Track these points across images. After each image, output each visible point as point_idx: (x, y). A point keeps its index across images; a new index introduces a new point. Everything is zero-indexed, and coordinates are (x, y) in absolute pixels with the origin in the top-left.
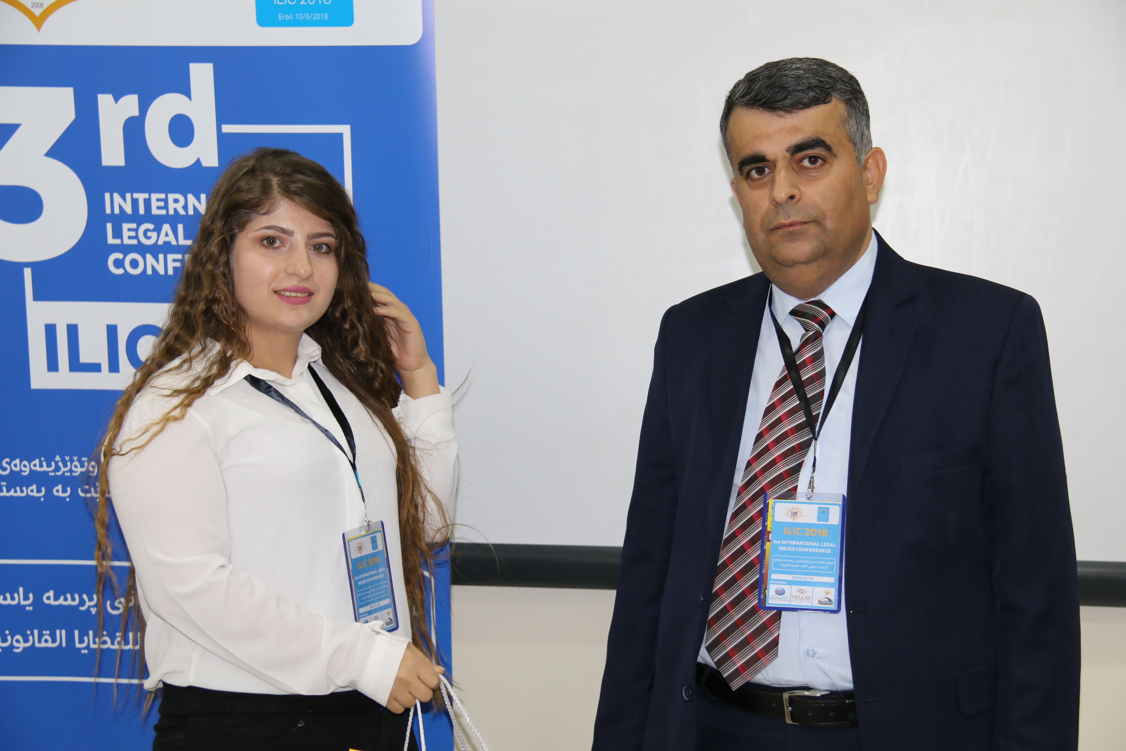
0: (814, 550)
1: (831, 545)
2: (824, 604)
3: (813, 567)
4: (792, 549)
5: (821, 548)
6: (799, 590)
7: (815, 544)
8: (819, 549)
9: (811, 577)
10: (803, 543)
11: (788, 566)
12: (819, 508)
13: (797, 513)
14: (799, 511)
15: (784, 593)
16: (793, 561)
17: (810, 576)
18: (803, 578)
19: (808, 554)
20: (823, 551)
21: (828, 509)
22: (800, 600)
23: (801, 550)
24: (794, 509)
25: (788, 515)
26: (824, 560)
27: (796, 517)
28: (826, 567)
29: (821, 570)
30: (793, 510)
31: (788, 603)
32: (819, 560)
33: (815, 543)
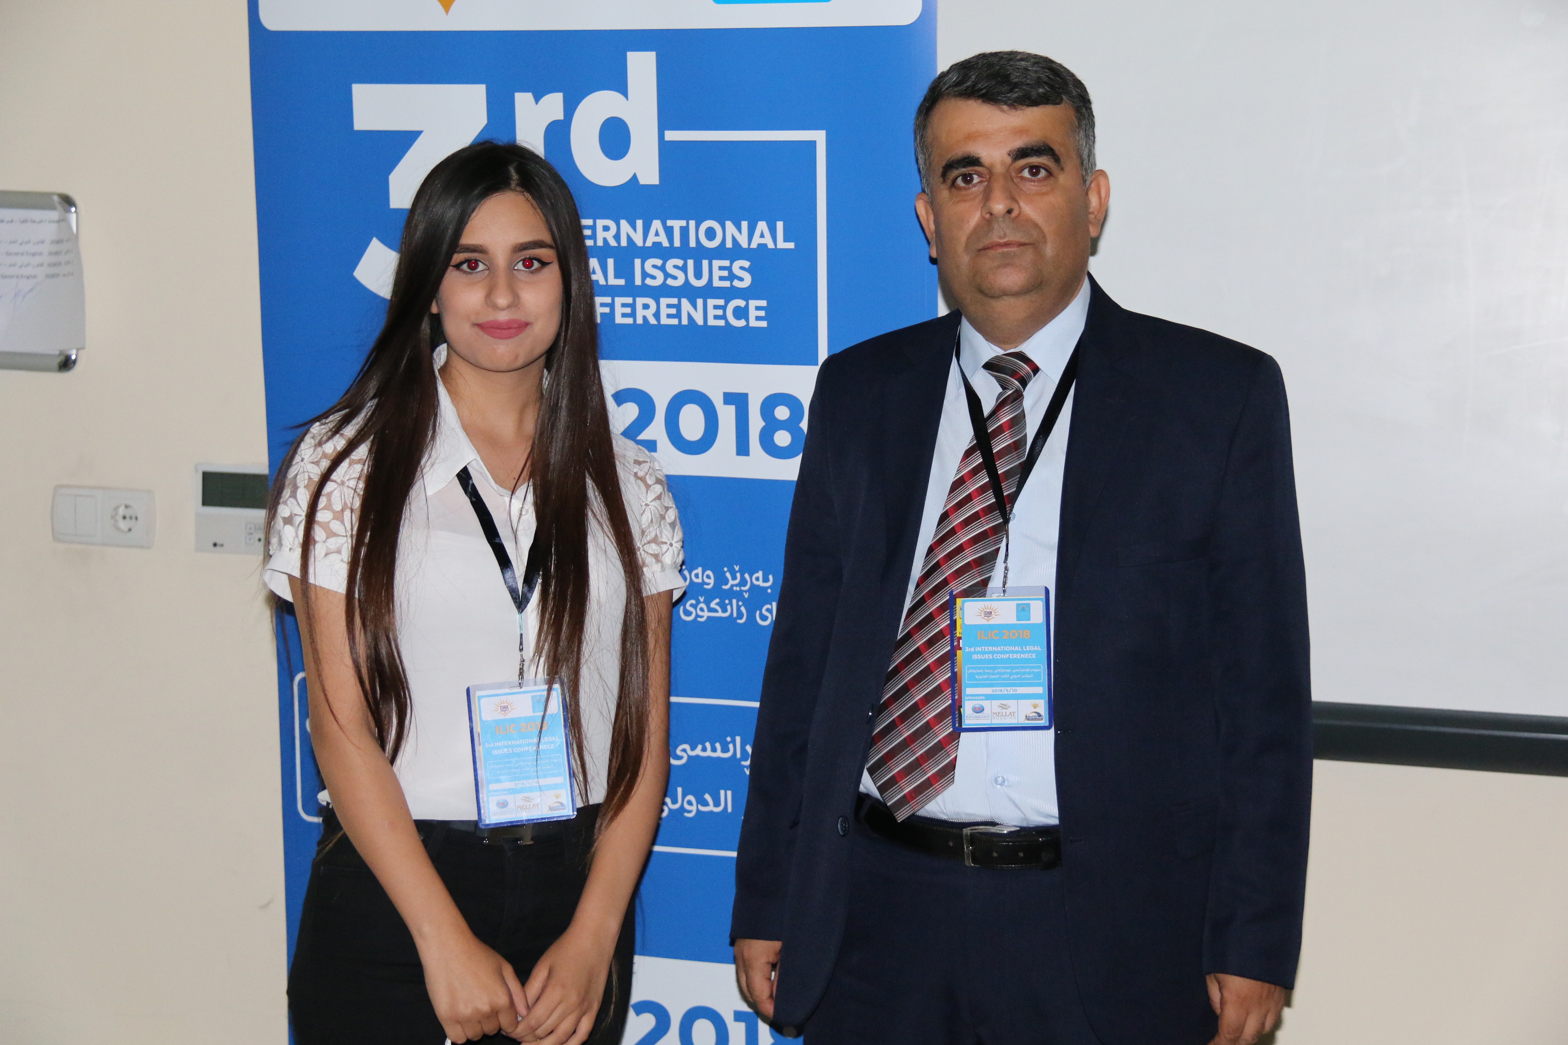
0: (1015, 656)
1: (1036, 648)
2: (1033, 720)
3: (1016, 677)
4: (989, 657)
5: (1023, 652)
6: (1001, 705)
7: (1017, 649)
8: (1022, 655)
9: (1014, 688)
10: (1001, 648)
11: (985, 677)
12: (1018, 605)
13: (991, 613)
14: (993, 610)
15: (983, 710)
16: (992, 671)
17: (1012, 688)
18: (1005, 690)
19: (1008, 660)
20: (1026, 656)
21: (1029, 604)
22: (1003, 718)
23: (999, 656)
24: (988, 608)
25: (981, 615)
26: (1028, 667)
27: (990, 618)
28: (1032, 675)
29: (1025, 679)
30: (986, 609)
31: (989, 722)
32: (1023, 668)
33: (1016, 647)
